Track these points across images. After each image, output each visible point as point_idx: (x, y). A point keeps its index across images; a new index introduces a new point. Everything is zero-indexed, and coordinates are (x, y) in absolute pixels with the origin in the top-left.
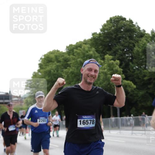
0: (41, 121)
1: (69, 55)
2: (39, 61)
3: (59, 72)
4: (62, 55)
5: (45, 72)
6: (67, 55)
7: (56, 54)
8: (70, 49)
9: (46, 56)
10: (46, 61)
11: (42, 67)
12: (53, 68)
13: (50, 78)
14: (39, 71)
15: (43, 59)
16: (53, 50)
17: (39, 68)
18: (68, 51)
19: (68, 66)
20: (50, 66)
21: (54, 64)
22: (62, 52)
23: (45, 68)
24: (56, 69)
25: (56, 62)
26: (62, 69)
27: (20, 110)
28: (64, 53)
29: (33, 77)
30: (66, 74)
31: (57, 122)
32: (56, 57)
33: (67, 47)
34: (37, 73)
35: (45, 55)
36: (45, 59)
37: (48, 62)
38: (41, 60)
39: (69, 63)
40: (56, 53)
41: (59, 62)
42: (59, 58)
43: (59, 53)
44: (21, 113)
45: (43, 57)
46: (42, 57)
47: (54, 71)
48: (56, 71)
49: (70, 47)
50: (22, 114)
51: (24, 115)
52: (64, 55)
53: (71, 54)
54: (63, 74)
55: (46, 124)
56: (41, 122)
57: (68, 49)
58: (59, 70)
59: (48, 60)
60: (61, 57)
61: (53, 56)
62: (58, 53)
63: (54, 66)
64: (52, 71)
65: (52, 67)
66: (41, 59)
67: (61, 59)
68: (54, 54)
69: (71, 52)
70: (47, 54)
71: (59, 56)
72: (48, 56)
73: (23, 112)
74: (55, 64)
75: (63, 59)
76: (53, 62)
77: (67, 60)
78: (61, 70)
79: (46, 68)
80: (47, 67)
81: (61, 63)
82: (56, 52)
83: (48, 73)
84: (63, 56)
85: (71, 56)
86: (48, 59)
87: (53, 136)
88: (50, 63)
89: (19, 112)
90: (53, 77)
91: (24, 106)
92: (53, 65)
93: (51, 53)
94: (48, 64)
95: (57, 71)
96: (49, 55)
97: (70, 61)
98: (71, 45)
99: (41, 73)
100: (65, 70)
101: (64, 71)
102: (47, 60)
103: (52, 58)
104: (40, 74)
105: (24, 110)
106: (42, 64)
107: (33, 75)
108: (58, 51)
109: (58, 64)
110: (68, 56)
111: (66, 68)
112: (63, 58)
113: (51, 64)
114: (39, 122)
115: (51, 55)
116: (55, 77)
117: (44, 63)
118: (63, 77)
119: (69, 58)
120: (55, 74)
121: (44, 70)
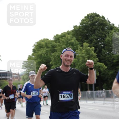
1: (56, 43)
2: (33, 47)
3: (48, 55)
4: (51, 42)
5: (37, 55)
6: (54, 42)
7: (45, 42)
8: (56, 38)
11: (35, 51)
12: (43, 52)
13: (41, 60)
14: (33, 54)
15: (36, 45)
16: (44, 39)
17: (33, 52)
18: (55, 39)
19: (55, 51)
20: (41, 50)
21: (44, 49)
22: (50, 40)
23: (37, 53)
24: (46, 53)
25: (46, 48)
26: (50, 53)
27: (18, 84)
28: (52, 41)
29: (28, 59)
30: (53, 57)
31: (46, 94)
32: (46, 44)
33: (54, 37)
35: (37, 43)
36: (37, 45)
37: (39, 48)
38: (34, 46)
39: (56, 48)
40: (46, 41)
41: (48, 47)
42: (48, 45)
44: (19, 87)
45: (36, 44)
46: (35, 44)
47: (45, 55)
48: (46, 55)
49: (56, 37)
50: (20, 87)
51: (21, 88)
52: (52, 42)
53: (57, 42)
54: (51, 57)
55: (38, 96)
56: (34, 94)
57: (55, 38)
58: (48, 54)
59: (40, 46)
60: (50, 44)
61: (43, 43)
62: (47, 41)
63: (44, 51)
64: (43, 55)
65: (43, 51)
66: (34, 45)
67: (50, 45)
68: (44, 41)
69: (58, 40)
70: (39, 42)
71: (48, 44)
72: (40, 43)
73: (21, 86)
74: (45, 49)
75: (51, 46)
76: (44, 48)
77: (54, 47)
78: (50, 54)
79: (38, 52)
80: (39, 51)
81: (50, 48)
82: (46, 40)
83: (40, 56)
84: (51, 43)
85: (58, 43)
86: (40, 45)
88: (41, 49)
89: (17, 86)
90: (43, 59)
91: (22, 81)
92: (44, 50)
93: (42, 41)
94: (40, 49)
95: (47, 55)
97: (56, 47)
98: (57, 35)
99: (34, 56)
100: (53, 54)
101: (52, 55)
102: (39, 46)
103: (43, 45)
104: (33, 57)
105: (21, 84)
106: (36, 49)
107: (28, 57)
108: (47, 39)
109: (47, 49)
110: (55, 44)
111: (53, 53)
112: (51, 44)
113: (42, 50)
115: (42, 42)
116: (45, 60)
117: (37, 49)
118: (51, 59)
119: (56, 44)
120: (45, 57)
121: (37, 54)
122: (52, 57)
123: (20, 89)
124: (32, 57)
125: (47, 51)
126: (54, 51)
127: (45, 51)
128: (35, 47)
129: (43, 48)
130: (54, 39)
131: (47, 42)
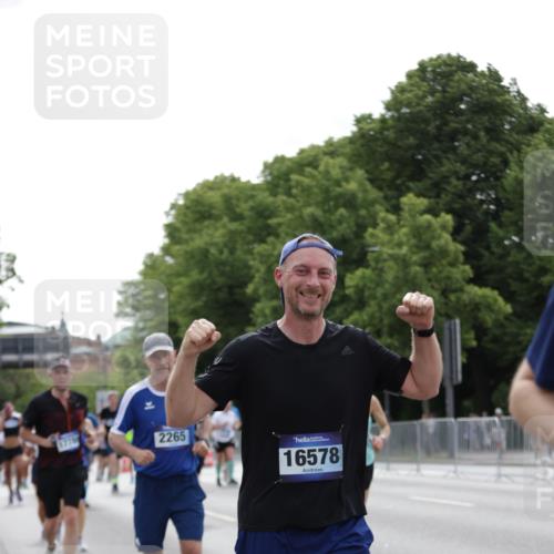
0: (166, 439)
1: (274, 194)
2: (167, 214)
3: (239, 253)
4: (249, 193)
5: (186, 252)
6: (267, 194)
7: (226, 191)
8: (275, 173)
9: (193, 197)
10: (190, 215)
11: (177, 234)
12: (216, 240)
13: (205, 275)
14: (166, 250)
15: (180, 206)
16: (216, 177)
17: (167, 241)
18: (269, 178)
19: (269, 234)
20: (205, 230)
21: (219, 224)
22: (249, 182)
23: (187, 242)
24: (225, 245)
25: (225, 219)
26: (248, 243)
27: (98, 388)
28: (254, 187)
29: (144, 274)
30: (261, 262)
32: (227, 199)
33: (267, 166)
34: (157, 257)
35: (187, 195)
36: (186, 207)
37: (197, 220)
38: (173, 212)
39: (272, 221)
40: (229, 187)
41: (237, 217)
42: (238, 206)
43: (237, 188)
44: (102, 401)
45: (181, 202)
46: (176, 200)
47: (221, 252)
48: (226, 252)
49: (277, 166)
50: (107, 404)
51: (113, 409)
52: (254, 193)
53: (280, 190)
54: (251, 263)
57: (271, 174)
58: (238, 246)
59: (199, 212)
60: (246, 201)
61: (215, 197)
62: (234, 185)
63: (221, 231)
64: (213, 250)
65: (213, 235)
66: (174, 206)
67: (244, 208)
68: (219, 189)
69: (282, 182)
70: (195, 190)
71: (238, 199)
72: (199, 195)
73: (110, 397)
74: (224, 226)
75: (252, 208)
76: (218, 218)
77: (267, 213)
78: (246, 247)
79: (192, 239)
80: (196, 236)
81: (246, 222)
82: (228, 182)
83: (201, 258)
84: (252, 197)
85: (282, 198)
86: (200, 208)
87: (219, 483)
88: (206, 223)
89: (94, 398)
90: (215, 272)
91: (115, 374)
92: (216, 229)
93: (208, 186)
94: (198, 226)
95: (232, 252)
96: (200, 193)
97: (276, 216)
98: (280, 160)
99: (172, 256)
100: (259, 248)
101: (255, 251)
102: (196, 211)
103: (211, 206)
104: (169, 260)
106: (179, 225)
107: (145, 263)
108: (234, 179)
109: (234, 226)
110: (271, 199)
111: (263, 241)
112: (251, 203)
113: (208, 227)
114: (161, 441)
115: (210, 194)
116: (222, 274)
117: (184, 223)
118: (253, 271)
119: (273, 203)
120: (223, 263)
121: (184, 247)
122: (254, 259)
123: (108, 414)
124: (165, 261)
125: (232, 234)
126: (264, 233)
127: (224, 236)
128: (176, 217)
129: (212, 222)
130: (265, 176)
131: (234, 193)
